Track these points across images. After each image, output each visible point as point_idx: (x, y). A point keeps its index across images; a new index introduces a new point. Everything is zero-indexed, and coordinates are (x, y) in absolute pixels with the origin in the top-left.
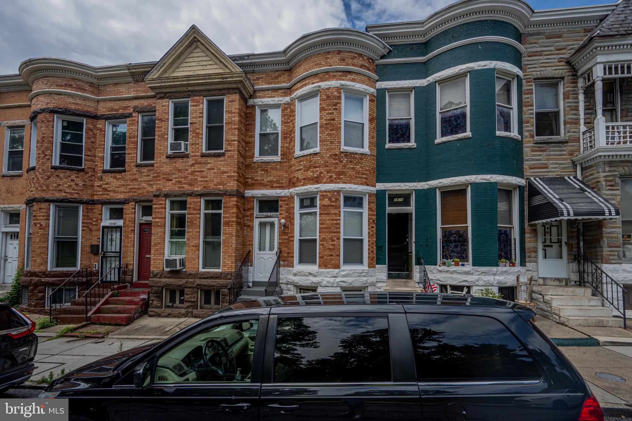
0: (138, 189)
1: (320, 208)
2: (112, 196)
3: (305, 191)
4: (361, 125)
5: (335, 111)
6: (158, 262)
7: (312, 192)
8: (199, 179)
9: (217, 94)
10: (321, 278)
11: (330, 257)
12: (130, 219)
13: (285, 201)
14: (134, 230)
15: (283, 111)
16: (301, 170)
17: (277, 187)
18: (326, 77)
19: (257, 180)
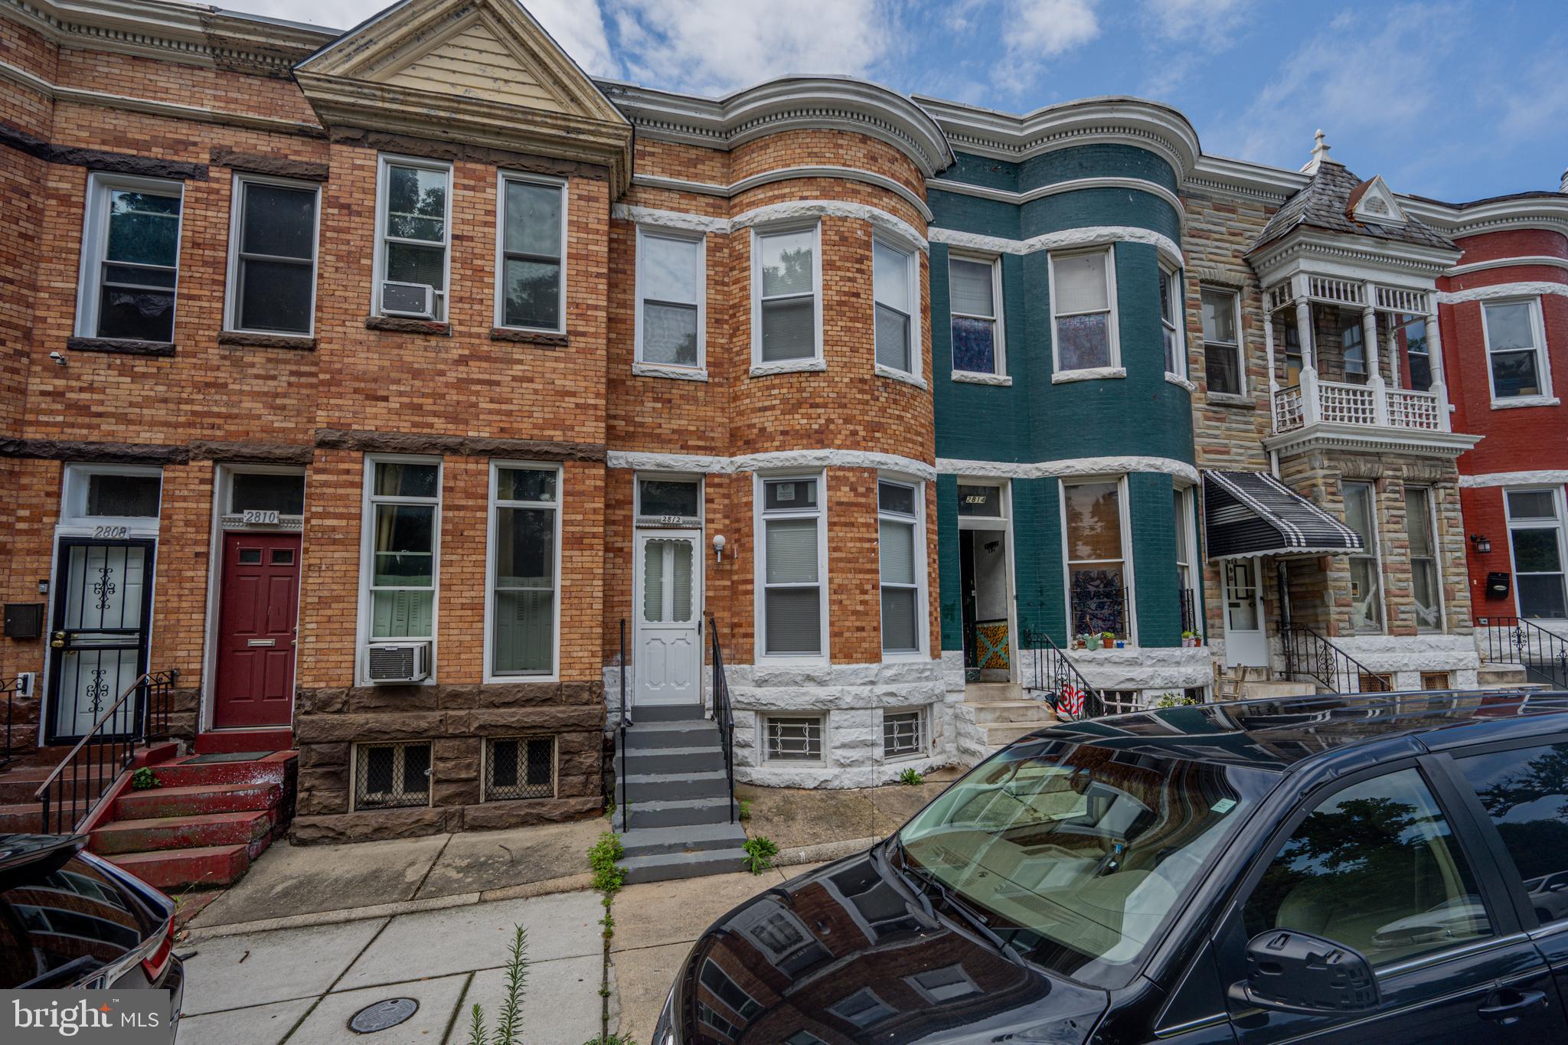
0: (228, 417)
1: (830, 509)
2: (112, 433)
3: (787, 464)
4: (901, 320)
5: (858, 275)
6: (332, 658)
7: (808, 467)
8: (482, 405)
9: (543, 170)
10: (839, 688)
11: (859, 634)
12: (192, 517)
13: (720, 485)
14: (207, 555)
15: (712, 251)
16: (773, 408)
17: (699, 448)
18: (837, 189)
19: (642, 425)
